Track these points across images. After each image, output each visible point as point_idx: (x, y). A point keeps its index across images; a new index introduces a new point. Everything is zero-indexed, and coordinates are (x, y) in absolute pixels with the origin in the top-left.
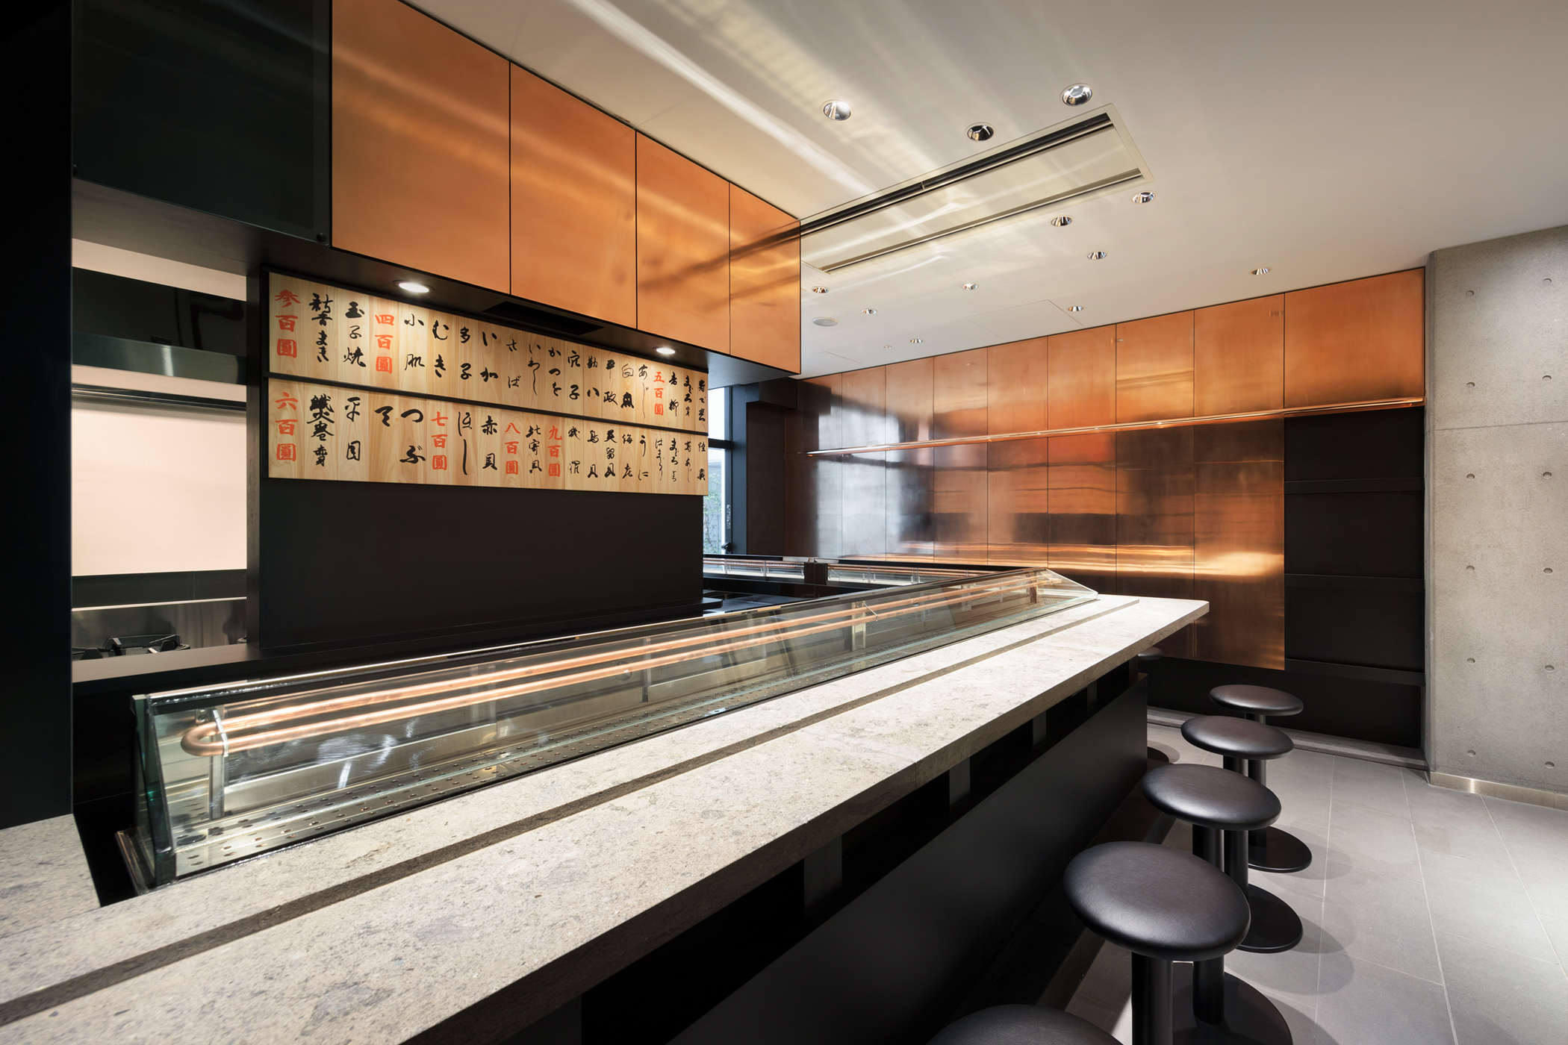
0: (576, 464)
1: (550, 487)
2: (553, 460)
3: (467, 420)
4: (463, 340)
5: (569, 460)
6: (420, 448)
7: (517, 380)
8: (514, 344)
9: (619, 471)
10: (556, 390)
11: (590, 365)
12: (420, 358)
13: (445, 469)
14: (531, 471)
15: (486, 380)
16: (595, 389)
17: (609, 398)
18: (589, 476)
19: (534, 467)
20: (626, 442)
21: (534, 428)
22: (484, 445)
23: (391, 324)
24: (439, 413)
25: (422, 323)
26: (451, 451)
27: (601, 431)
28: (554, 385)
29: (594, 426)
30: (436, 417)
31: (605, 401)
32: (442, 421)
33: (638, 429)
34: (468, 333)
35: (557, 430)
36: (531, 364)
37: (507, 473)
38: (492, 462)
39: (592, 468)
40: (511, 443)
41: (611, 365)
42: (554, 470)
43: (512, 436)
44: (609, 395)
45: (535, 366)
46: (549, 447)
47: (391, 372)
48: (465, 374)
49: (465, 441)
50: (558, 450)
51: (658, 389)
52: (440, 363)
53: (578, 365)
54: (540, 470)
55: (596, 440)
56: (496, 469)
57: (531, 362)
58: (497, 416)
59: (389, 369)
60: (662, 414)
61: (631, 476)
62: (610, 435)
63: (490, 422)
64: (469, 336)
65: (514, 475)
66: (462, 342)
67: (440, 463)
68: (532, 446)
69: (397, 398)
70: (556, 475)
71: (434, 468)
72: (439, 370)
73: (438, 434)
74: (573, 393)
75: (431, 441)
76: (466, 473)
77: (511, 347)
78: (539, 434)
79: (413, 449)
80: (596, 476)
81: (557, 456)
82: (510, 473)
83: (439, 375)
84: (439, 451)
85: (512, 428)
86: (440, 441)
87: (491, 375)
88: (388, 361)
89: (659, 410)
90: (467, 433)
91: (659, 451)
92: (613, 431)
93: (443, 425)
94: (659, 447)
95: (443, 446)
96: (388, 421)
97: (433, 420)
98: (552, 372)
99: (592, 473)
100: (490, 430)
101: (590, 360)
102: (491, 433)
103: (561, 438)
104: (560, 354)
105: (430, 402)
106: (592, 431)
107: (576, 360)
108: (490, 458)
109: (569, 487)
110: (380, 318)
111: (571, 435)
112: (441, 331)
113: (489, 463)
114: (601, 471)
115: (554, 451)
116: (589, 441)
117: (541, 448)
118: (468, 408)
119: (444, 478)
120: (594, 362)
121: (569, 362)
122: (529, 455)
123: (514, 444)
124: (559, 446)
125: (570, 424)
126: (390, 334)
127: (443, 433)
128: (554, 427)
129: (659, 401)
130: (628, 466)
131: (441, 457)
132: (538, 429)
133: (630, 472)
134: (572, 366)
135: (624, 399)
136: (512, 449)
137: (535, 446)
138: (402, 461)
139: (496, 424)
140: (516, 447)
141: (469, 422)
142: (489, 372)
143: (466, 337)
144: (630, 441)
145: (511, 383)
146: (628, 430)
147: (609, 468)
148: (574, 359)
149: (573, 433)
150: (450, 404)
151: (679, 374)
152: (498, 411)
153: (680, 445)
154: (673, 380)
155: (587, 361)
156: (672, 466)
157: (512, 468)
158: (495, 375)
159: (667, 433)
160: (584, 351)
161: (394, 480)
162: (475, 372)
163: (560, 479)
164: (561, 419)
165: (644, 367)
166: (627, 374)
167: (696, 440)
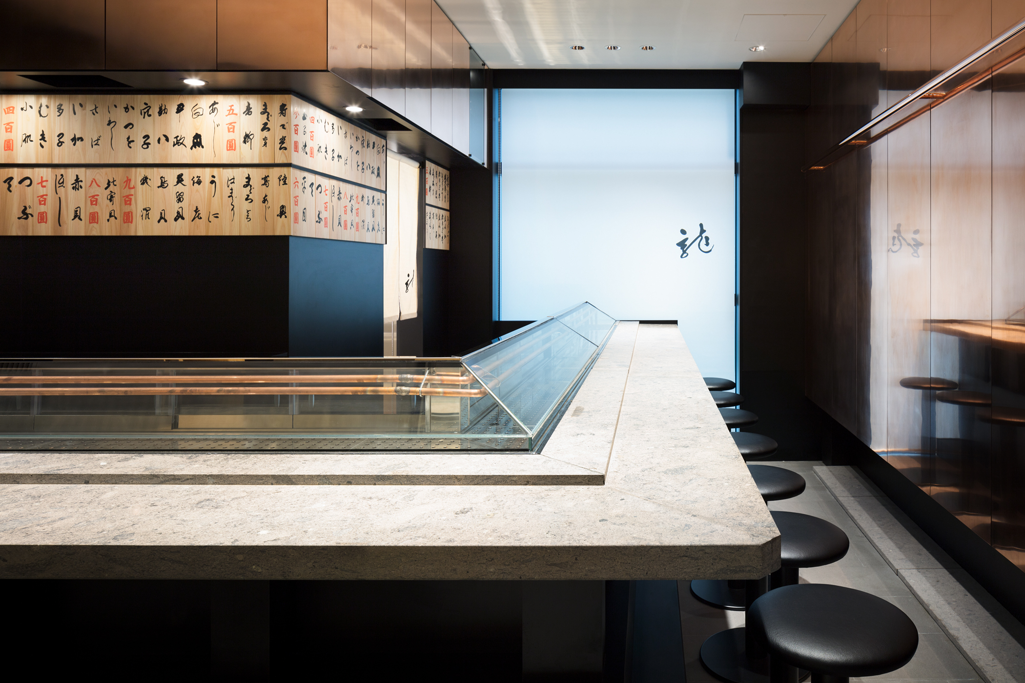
0: (147, 211)
1: (124, 234)
2: (127, 209)
3: (62, 180)
4: (59, 114)
5: (140, 207)
6: (30, 207)
7: (98, 140)
8: (96, 108)
9: (188, 214)
10: (130, 143)
11: (160, 113)
12: (30, 136)
13: (46, 223)
14: (108, 220)
15: (74, 144)
16: (165, 136)
17: (178, 142)
18: (159, 221)
19: (111, 216)
20: (195, 184)
21: (111, 180)
22: (73, 199)
23: (13, 113)
24: (42, 177)
25: (31, 107)
26: (49, 209)
27: (171, 175)
28: (128, 138)
29: (163, 172)
30: (40, 181)
31: (174, 145)
32: (44, 184)
33: (208, 170)
34: (62, 108)
35: (130, 180)
36: (109, 123)
37: (90, 223)
38: (79, 214)
39: (161, 213)
40: (93, 196)
41: (180, 108)
42: (128, 218)
43: (95, 190)
44: (178, 139)
45: (112, 125)
46: (124, 197)
47: (12, 150)
48: (60, 142)
49: (60, 198)
50: (131, 199)
51: (231, 124)
52: (43, 137)
53: (150, 116)
54: (116, 218)
55: (166, 185)
56: (81, 220)
57: (110, 121)
58: (81, 172)
59: (11, 149)
60: (235, 150)
61: (201, 218)
62: (180, 179)
63: (77, 180)
64: (63, 110)
65: (95, 225)
66: (58, 116)
67: (42, 218)
68: (109, 197)
69: (16, 170)
70: (129, 222)
71: (39, 223)
72: (42, 142)
73: (42, 194)
74: (145, 143)
75: (36, 200)
76: (60, 225)
77: (94, 111)
78: (115, 185)
79: (25, 208)
80: (166, 221)
81: (130, 204)
82: (92, 223)
83: (42, 146)
84: (42, 209)
85: (94, 183)
86: (42, 200)
87: (79, 139)
88: (11, 142)
89: (231, 146)
90: (61, 190)
91: (232, 189)
92: (182, 175)
93: (45, 187)
94: (231, 186)
95: (45, 204)
96: (11, 189)
97: (38, 184)
98: (126, 127)
99: (161, 218)
100: (77, 187)
101: (160, 108)
102: (78, 189)
103: (134, 188)
104: (133, 108)
105: (37, 170)
106: (162, 177)
107: (148, 111)
108: (77, 211)
109: (140, 233)
110: (6, 110)
111: (143, 184)
112: (44, 111)
113: (77, 216)
114: (171, 215)
115: (128, 200)
116: (158, 187)
117: (116, 199)
118: (62, 171)
119: (45, 230)
120: (164, 110)
121: (141, 114)
122: (107, 205)
123: (96, 197)
124: (132, 195)
125: (142, 172)
126: (12, 121)
127: (45, 194)
128: (127, 177)
129: (231, 136)
130: (197, 208)
131: (43, 213)
132: (114, 181)
133: (199, 214)
134: (144, 118)
135: (193, 141)
136: (94, 201)
137: (112, 197)
138: (19, 218)
139: (81, 181)
140: (97, 199)
141: (63, 182)
142: (77, 137)
143: (61, 111)
144: (199, 182)
145: (94, 144)
146: (197, 171)
147: (178, 212)
148: (146, 110)
149: (145, 180)
150: (50, 170)
151: (255, 102)
152: (83, 170)
153: (256, 181)
154: (248, 111)
155: (158, 110)
156: (246, 205)
157: (94, 218)
158: (81, 139)
159: (241, 169)
160: (155, 101)
161: (14, 234)
162: (67, 139)
163: (133, 226)
164: (133, 169)
165: (215, 103)
166: (197, 114)
167: (275, 173)
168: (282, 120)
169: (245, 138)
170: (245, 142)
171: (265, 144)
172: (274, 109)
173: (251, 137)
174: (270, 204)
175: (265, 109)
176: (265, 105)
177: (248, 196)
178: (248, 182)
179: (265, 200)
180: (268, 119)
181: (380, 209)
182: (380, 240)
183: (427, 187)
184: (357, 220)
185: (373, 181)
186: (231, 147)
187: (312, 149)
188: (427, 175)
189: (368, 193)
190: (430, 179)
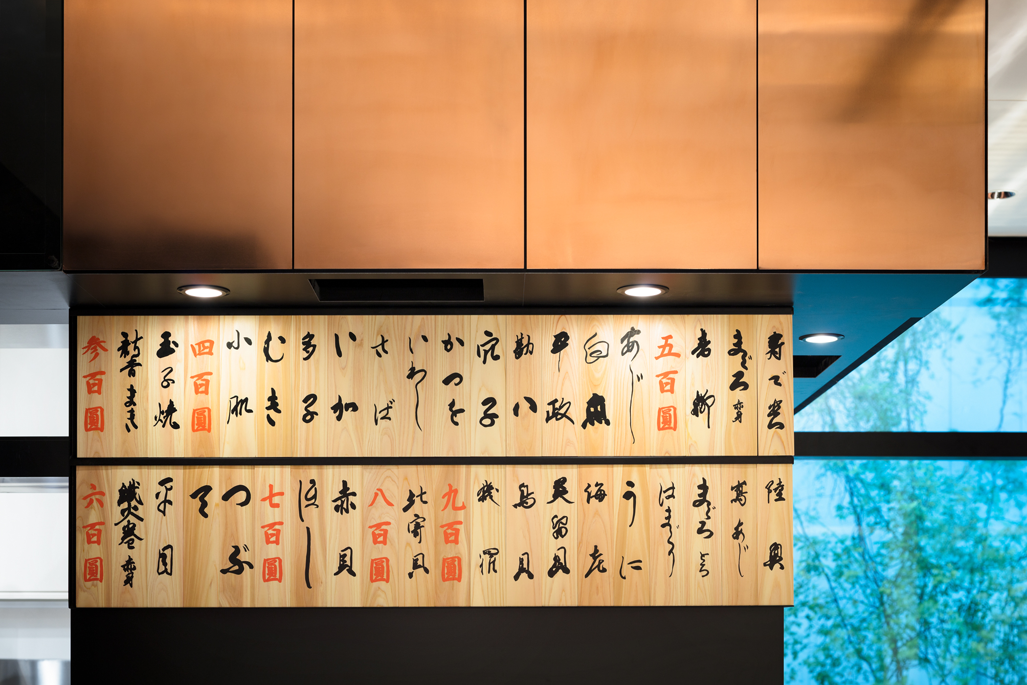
0: (491, 555)
1: (443, 603)
2: (449, 551)
3: (312, 493)
4: (306, 355)
5: (478, 548)
6: (246, 548)
7: (388, 408)
8: (384, 342)
9: (577, 562)
10: (454, 414)
11: (518, 353)
12: (246, 400)
13: (280, 580)
14: (411, 575)
15: (339, 418)
16: (529, 400)
17: (557, 412)
18: (516, 577)
19: (416, 566)
20: (593, 500)
21: (417, 492)
22: (337, 532)
23: (211, 353)
24: (271, 487)
25: (249, 341)
26: (286, 551)
27: (541, 480)
28: (452, 405)
29: (525, 473)
30: (267, 494)
31: (548, 419)
32: (276, 500)
33: (619, 470)
34: (313, 342)
35: (456, 491)
36: (412, 373)
37: (372, 581)
38: (348, 563)
39: (521, 561)
40: (378, 526)
41: (560, 342)
42: (452, 570)
43: (381, 513)
44: (557, 405)
45: (418, 377)
46: (442, 526)
47: (209, 430)
48: (309, 413)
49: (308, 529)
50: (458, 531)
51: (665, 375)
53: (496, 358)
54: (427, 571)
55: (530, 502)
56: (354, 574)
57: (413, 369)
58: (354, 475)
59: (207, 427)
60: (675, 429)
61: (604, 570)
62: (560, 489)
63: (345, 492)
64: (314, 346)
65: (383, 584)
66: (305, 359)
67: (272, 571)
68: (412, 528)
69: (216, 470)
70: (454, 579)
71: (265, 580)
72: (272, 413)
73: (271, 521)
74: (486, 415)
75: (260, 534)
76: (309, 586)
77: (380, 349)
78: (425, 502)
79: (237, 550)
80: (531, 576)
81: (456, 542)
82: (376, 580)
83: (272, 422)
84: (272, 551)
85: (380, 497)
86: (273, 534)
87: (348, 406)
88: (206, 414)
90: (311, 513)
91: (669, 511)
92: (564, 480)
93: (277, 506)
94: (667, 503)
95: (277, 542)
96: (206, 510)
97: (264, 500)
98: (447, 381)
99: (522, 570)
100: (345, 506)
101: (519, 343)
102: (347, 511)
103: (463, 507)
104: (461, 343)
105: (261, 470)
106: (522, 485)
107: (493, 348)
108: (345, 555)
109: (478, 601)
110: (197, 347)
111: (482, 499)
112: (275, 349)
113: (345, 566)
114: (541, 565)
115: (451, 533)
116: (515, 506)
117: (427, 531)
118: (313, 472)
119: (278, 595)
120: (527, 346)
121: (479, 355)
122: (408, 544)
123: (384, 527)
124: (460, 523)
125: (481, 474)
126: (209, 371)
127: (277, 520)
128: (450, 486)
129: (667, 400)
130: (596, 550)
131: (274, 560)
132: (423, 493)
133: (601, 562)
134: (484, 362)
135: (588, 410)
136: (380, 535)
137: (418, 526)
138: (224, 571)
139: (354, 494)
140: (386, 531)
141: (315, 497)
142: (344, 403)
143: (311, 349)
144: (600, 496)
145: (379, 416)
146: (597, 473)
147: (556, 558)
148: (487, 347)
149: (486, 492)
150: (287, 469)
151: (717, 329)
152: (357, 469)
153: (720, 494)
154: (703, 348)
155: (514, 346)
156: (700, 543)
157: (380, 571)
158: (354, 407)
159: (688, 468)
160: (508, 327)
161: (213, 604)
162: (323, 407)
163: (462, 586)
164: (463, 468)
165: (633, 332)
166: (597, 355)
167: (758, 476)
168: (774, 367)
169: (696, 404)
170: (695, 412)
171: (739, 417)
172: (756, 344)
173: (709, 402)
174: (748, 541)
175: (739, 344)
176: (738, 336)
177: (703, 523)
178: (703, 495)
179: (738, 533)
180: (743, 364)
186: (667, 421)
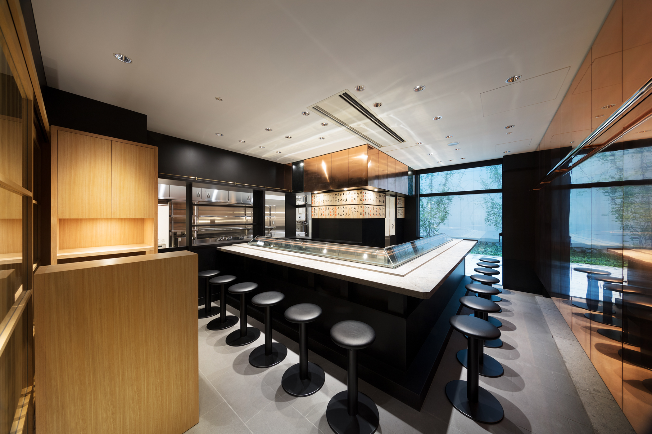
0: (339, 214)
1: (335, 218)
7: (331, 201)
8: (331, 195)
9: (345, 214)
11: (340, 195)
14: (333, 216)
16: (341, 199)
18: (340, 216)
20: (346, 209)
21: (333, 208)
22: (328, 212)
23: (320, 197)
26: (324, 214)
27: (342, 207)
28: (336, 200)
30: (323, 209)
33: (348, 205)
34: (326, 195)
41: (344, 194)
42: (336, 215)
43: (331, 210)
44: (343, 200)
46: (335, 211)
47: (320, 203)
48: (326, 202)
49: (326, 212)
51: (352, 196)
52: (324, 201)
55: (341, 209)
56: (329, 216)
57: (333, 197)
58: (329, 207)
61: (347, 215)
69: (320, 207)
74: (338, 201)
75: (323, 212)
76: (326, 217)
79: (321, 213)
81: (336, 213)
83: (323, 203)
89: (352, 201)
90: (326, 210)
92: (344, 207)
94: (352, 209)
96: (319, 210)
98: (335, 198)
102: (328, 210)
104: (336, 195)
108: (328, 214)
109: (338, 218)
111: (338, 209)
112: (324, 196)
114: (342, 215)
118: (326, 207)
119: (324, 217)
121: (338, 196)
122: (333, 213)
125: (338, 206)
128: (336, 208)
129: (352, 199)
135: (346, 200)
136: (331, 212)
137: (333, 211)
138: (320, 215)
142: (328, 201)
150: (324, 207)
151: (356, 191)
153: (356, 207)
156: (355, 212)
157: (331, 215)
160: (340, 193)
167: (360, 206)
168: (361, 195)
170: (354, 200)
171: (358, 200)
172: (359, 193)
173: (356, 199)
174: (359, 212)
180: (358, 195)
181: (384, 210)
182: (383, 217)
183: (397, 203)
184: (378, 213)
185: (382, 204)
187: (367, 200)
188: (397, 200)
189: (381, 207)
190: (398, 201)
